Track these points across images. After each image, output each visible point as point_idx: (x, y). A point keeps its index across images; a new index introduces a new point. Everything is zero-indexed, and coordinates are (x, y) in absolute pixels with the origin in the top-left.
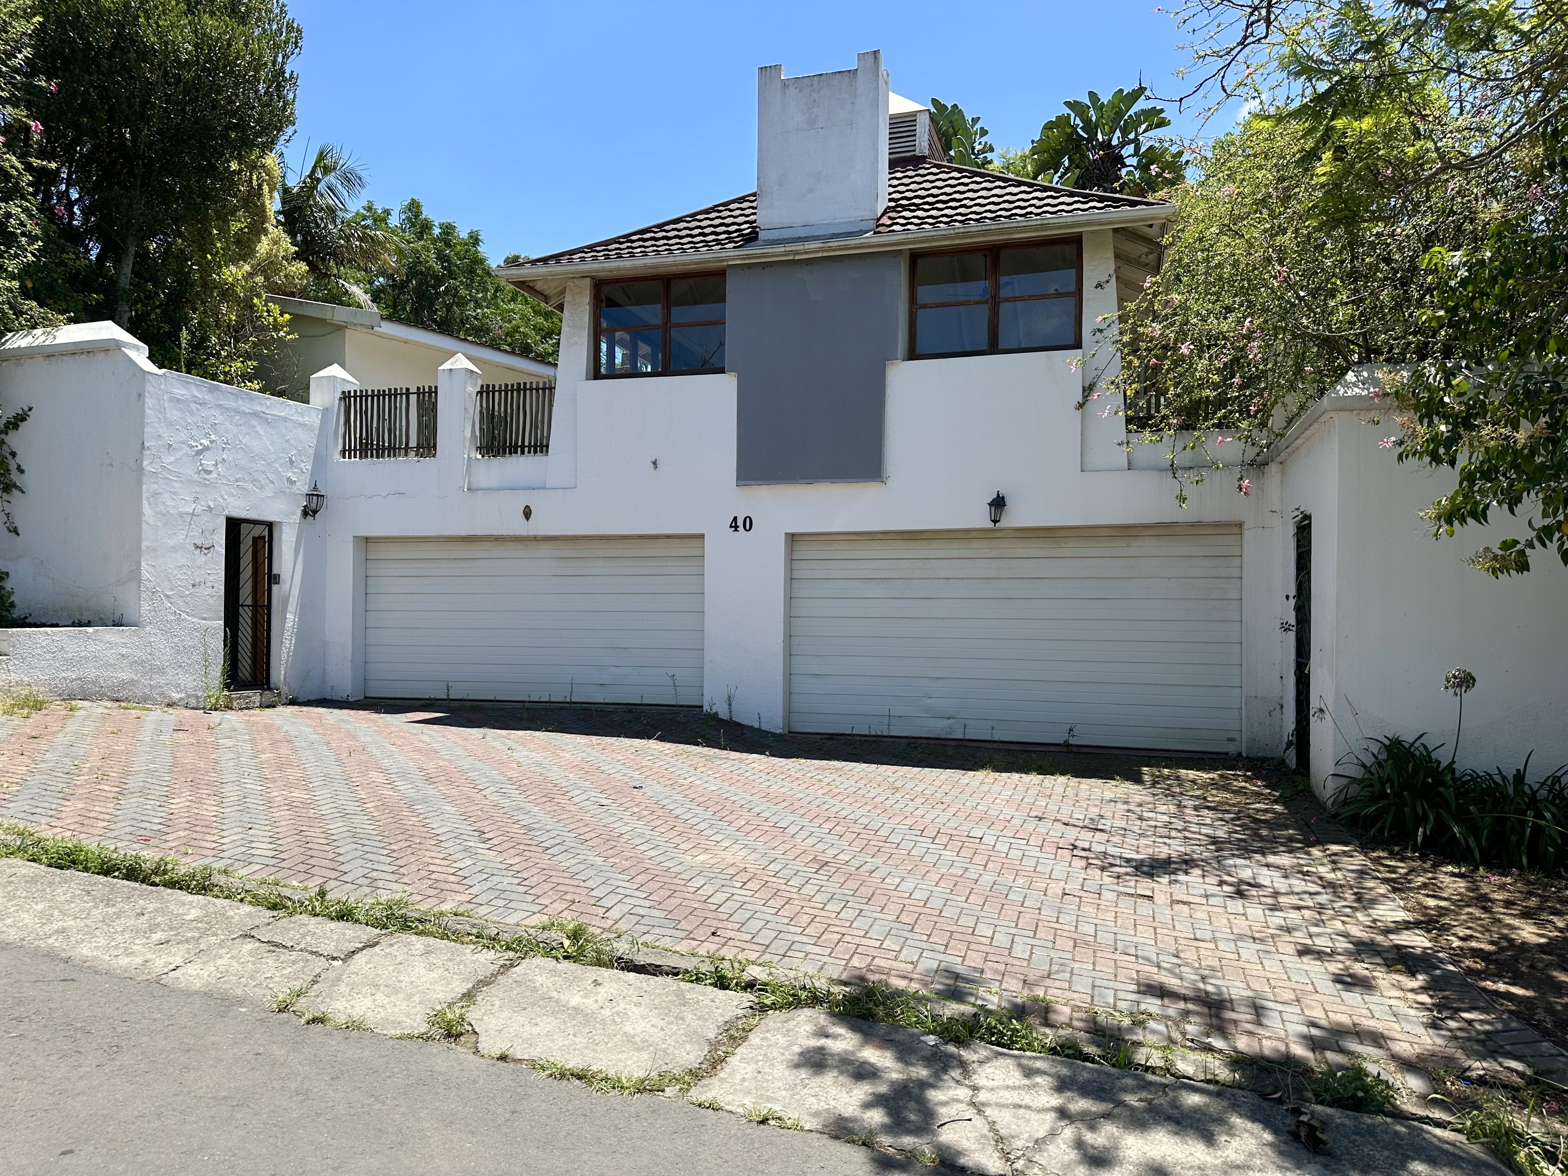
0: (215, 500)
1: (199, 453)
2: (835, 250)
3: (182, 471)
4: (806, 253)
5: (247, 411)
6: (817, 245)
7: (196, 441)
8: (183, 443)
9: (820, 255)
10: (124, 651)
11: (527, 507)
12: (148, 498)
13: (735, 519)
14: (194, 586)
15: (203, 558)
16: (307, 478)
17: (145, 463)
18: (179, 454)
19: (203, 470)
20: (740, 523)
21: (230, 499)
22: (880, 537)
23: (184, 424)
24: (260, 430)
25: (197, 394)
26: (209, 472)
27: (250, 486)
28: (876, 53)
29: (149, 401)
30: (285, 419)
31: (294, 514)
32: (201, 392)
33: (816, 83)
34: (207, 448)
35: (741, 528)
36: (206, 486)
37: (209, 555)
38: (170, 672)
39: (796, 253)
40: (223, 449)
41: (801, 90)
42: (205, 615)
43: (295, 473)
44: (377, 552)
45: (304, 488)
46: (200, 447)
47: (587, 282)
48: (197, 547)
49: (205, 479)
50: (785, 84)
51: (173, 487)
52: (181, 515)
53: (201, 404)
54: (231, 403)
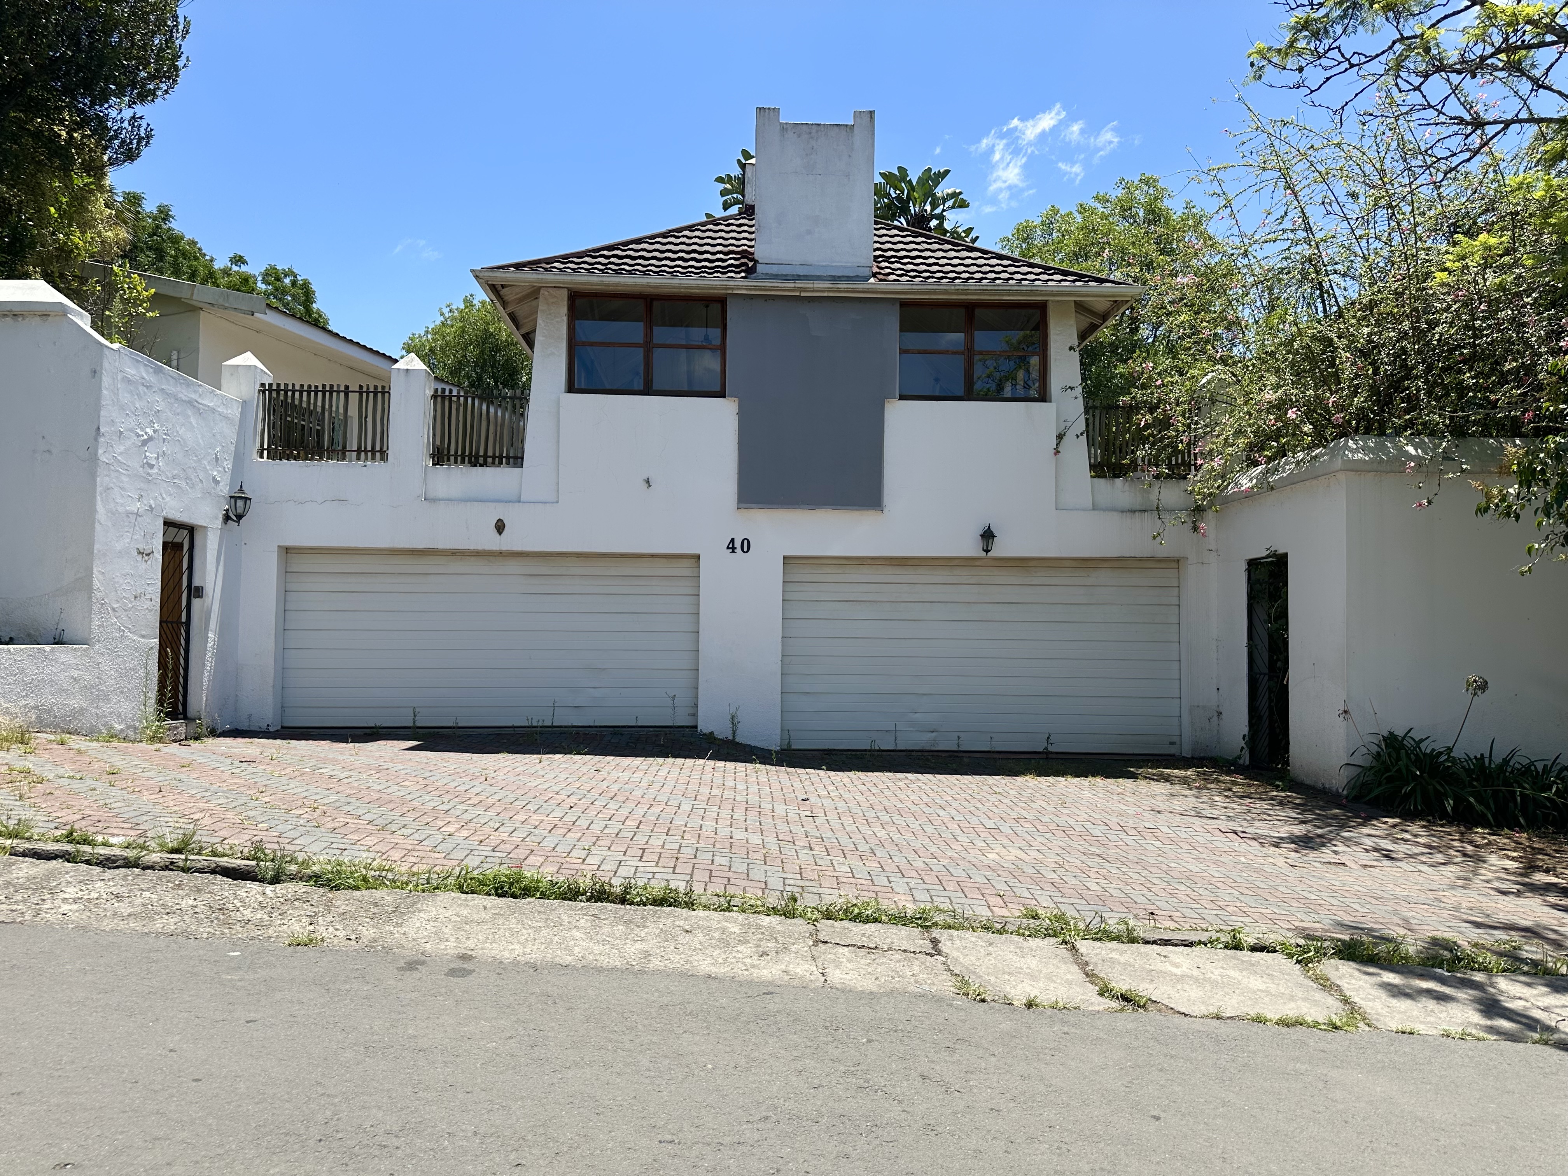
0: (155, 499)
1: (145, 443)
2: (840, 292)
3: (129, 463)
4: (813, 291)
5: (184, 398)
6: (826, 285)
7: (142, 430)
8: (132, 430)
9: (826, 294)
10: (75, 674)
11: (500, 520)
12: (101, 494)
13: (733, 540)
14: (136, 597)
15: (144, 566)
16: (227, 477)
17: (100, 451)
18: (128, 443)
19: (147, 463)
20: (738, 544)
21: (168, 499)
22: (869, 562)
23: (133, 409)
24: (193, 421)
25: (145, 375)
26: (151, 466)
27: (183, 484)
28: (871, 113)
29: (106, 380)
30: (213, 410)
31: (217, 518)
32: (148, 373)
33: (814, 131)
34: (150, 439)
35: (738, 550)
36: (149, 482)
37: (149, 562)
38: (114, 698)
39: (805, 290)
40: (164, 439)
41: (799, 136)
42: (143, 633)
43: (219, 472)
44: (299, 564)
45: (224, 490)
46: (145, 437)
47: (565, 293)
48: (140, 553)
49: (148, 474)
50: (784, 128)
51: (122, 482)
52: (128, 514)
53: (147, 387)
54: (170, 388)
